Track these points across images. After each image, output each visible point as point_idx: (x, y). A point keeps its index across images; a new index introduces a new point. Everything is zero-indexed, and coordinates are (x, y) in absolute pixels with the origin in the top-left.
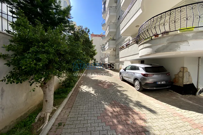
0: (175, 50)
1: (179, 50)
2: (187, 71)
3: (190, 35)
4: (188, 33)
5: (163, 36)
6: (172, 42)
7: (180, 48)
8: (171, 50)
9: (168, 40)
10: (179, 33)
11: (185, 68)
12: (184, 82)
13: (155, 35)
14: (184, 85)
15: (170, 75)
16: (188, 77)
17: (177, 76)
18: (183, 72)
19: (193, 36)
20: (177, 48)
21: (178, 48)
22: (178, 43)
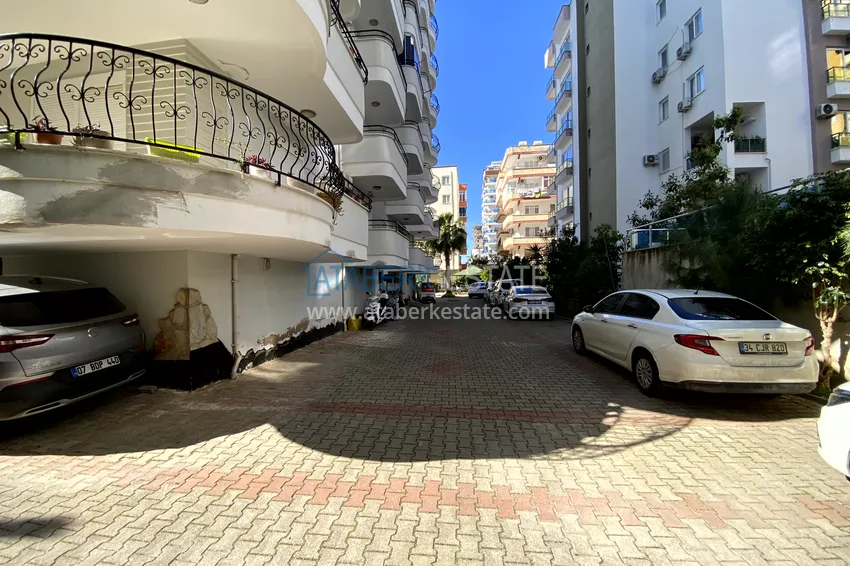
0: (139, 223)
1: (152, 221)
2: (199, 303)
3: (189, 175)
4: (183, 166)
5: (80, 147)
6: (125, 187)
7: (156, 215)
8: (119, 217)
9: (104, 172)
10: (149, 154)
11: (191, 292)
12: (192, 341)
13: (37, 129)
14: (193, 353)
15: (137, 322)
16: (203, 324)
17: (168, 323)
18: (187, 307)
19: (199, 180)
20: (145, 214)
21: (148, 214)
22: (148, 194)
